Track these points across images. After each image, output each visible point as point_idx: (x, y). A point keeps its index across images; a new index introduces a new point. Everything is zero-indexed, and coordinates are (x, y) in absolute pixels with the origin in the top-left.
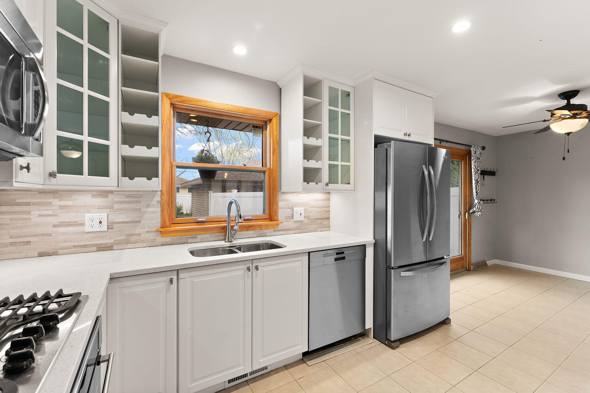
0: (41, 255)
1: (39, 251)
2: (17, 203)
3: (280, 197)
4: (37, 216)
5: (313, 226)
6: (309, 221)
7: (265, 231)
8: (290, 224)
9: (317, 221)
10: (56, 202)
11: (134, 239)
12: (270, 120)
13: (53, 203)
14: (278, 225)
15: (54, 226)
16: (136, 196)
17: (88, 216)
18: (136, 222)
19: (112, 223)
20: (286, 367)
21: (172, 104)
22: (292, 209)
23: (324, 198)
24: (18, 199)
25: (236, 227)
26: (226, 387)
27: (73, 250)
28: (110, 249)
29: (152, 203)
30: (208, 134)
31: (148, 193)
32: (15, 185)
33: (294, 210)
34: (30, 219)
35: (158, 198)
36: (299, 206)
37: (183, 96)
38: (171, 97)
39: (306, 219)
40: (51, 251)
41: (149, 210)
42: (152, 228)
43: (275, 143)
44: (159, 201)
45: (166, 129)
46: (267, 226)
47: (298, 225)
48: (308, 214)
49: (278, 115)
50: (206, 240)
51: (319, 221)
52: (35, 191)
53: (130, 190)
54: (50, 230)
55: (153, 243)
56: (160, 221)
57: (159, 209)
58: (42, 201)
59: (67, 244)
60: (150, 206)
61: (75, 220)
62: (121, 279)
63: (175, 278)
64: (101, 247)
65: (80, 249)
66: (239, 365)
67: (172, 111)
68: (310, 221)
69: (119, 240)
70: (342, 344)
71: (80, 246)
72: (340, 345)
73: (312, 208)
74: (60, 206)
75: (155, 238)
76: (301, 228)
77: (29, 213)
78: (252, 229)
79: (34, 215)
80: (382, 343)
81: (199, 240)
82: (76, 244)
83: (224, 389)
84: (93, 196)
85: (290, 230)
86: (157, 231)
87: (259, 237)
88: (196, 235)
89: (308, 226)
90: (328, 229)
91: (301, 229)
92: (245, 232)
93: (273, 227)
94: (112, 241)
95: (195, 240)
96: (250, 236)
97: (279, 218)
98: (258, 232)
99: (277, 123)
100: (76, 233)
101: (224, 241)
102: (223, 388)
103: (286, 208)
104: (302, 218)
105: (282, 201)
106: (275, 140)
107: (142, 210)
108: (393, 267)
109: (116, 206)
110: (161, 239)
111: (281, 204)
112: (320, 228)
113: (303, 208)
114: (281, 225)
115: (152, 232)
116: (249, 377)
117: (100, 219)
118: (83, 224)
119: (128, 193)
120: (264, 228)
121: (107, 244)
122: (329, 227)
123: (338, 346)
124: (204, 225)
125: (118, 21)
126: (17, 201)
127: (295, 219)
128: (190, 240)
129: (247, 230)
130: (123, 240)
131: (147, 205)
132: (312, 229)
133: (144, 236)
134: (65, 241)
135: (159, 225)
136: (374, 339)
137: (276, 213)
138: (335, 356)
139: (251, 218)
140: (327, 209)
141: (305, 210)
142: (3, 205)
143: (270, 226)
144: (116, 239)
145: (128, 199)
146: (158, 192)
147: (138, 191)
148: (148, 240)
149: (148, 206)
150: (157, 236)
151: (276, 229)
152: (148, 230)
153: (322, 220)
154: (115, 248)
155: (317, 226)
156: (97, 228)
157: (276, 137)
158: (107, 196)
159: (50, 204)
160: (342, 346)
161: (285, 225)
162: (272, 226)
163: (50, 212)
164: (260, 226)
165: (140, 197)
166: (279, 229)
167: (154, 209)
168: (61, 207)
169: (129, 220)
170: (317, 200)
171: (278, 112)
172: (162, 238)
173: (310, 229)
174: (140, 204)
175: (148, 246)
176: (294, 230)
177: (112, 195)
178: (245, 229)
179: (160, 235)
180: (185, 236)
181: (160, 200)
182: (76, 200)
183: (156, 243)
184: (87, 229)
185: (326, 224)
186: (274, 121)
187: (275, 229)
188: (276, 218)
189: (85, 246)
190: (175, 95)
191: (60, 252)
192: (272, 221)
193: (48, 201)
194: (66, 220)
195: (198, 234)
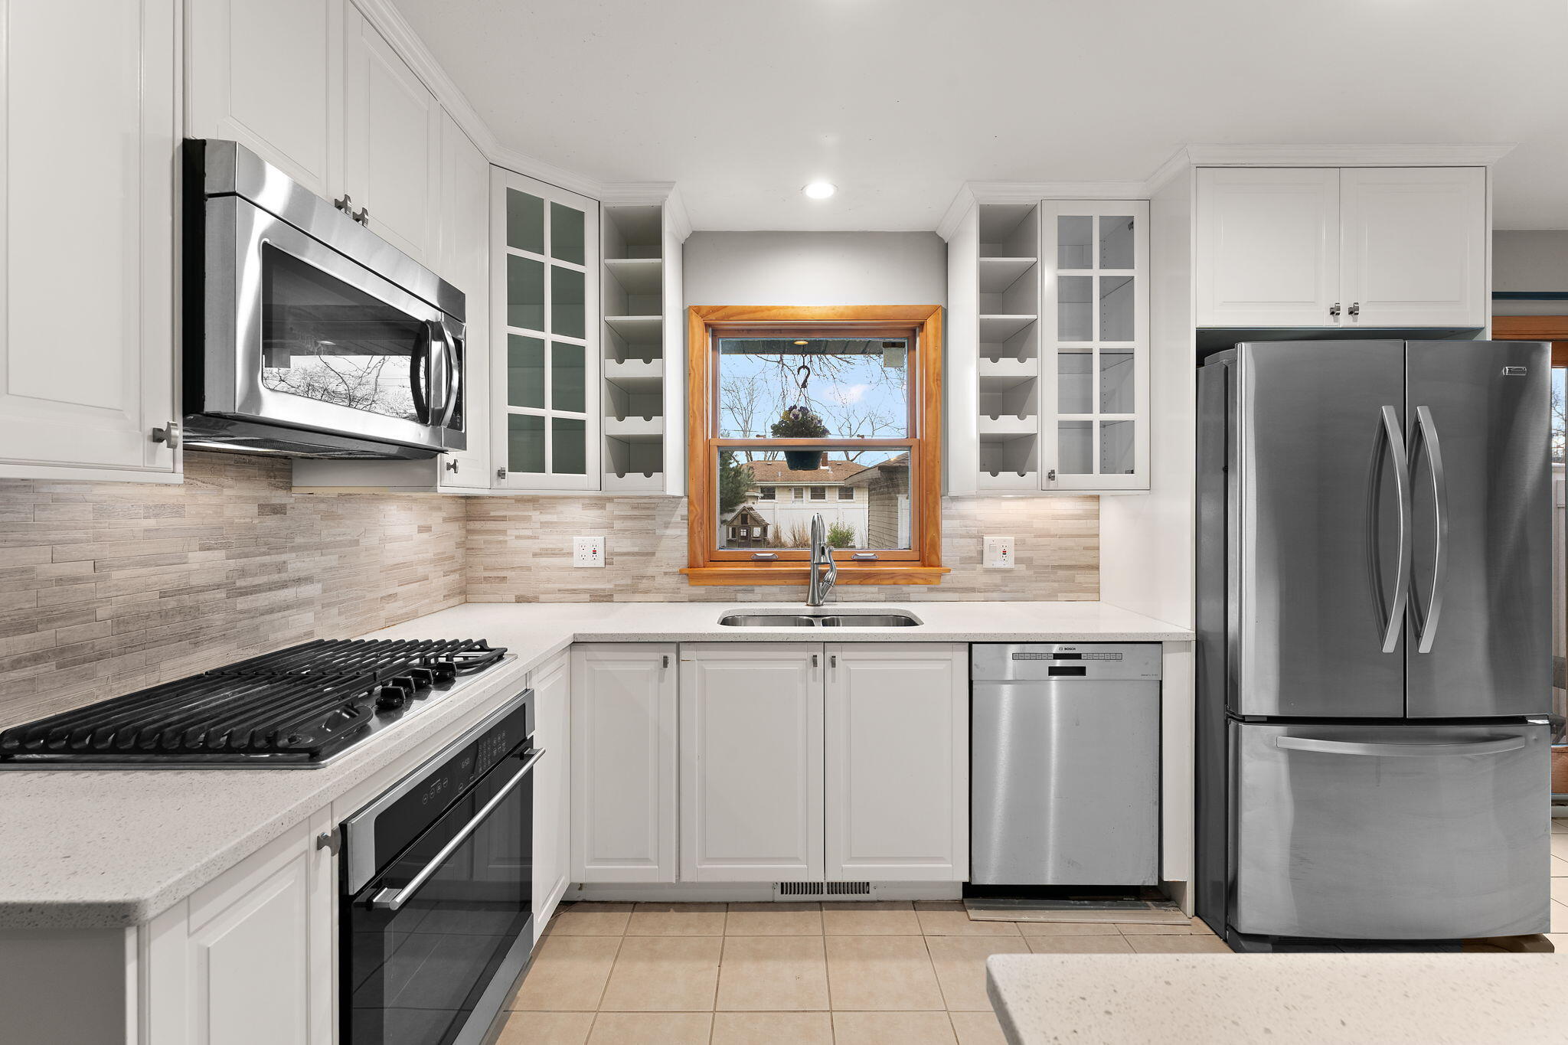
0: (520, 600)
1: (517, 594)
2: (491, 517)
3: (946, 508)
4: (514, 537)
5: (1042, 585)
6: (1031, 573)
7: (906, 589)
8: (975, 576)
9: (1056, 573)
10: (537, 516)
11: (644, 584)
12: (922, 325)
13: (533, 517)
14: (939, 576)
15: (535, 555)
16: (647, 506)
17: (577, 540)
18: (647, 554)
19: (612, 554)
20: (916, 905)
21: (707, 326)
22: (980, 539)
23: (1080, 512)
24: (493, 511)
25: (830, 576)
26: (776, 900)
27: (559, 596)
28: (610, 600)
29: (673, 520)
30: (804, 372)
31: (666, 501)
32: (440, 490)
33: (985, 542)
34: (506, 541)
35: (683, 510)
36: (1000, 533)
37: (726, 307)
38: (704, 312)
39: (1023, 567)
40: (531, 595)
41: (669, 532)
42: (673, 566)
43: (931, 380)
44: (684, 516)
45: (697, 376)
46: (909, 578)
47: (997, 579)
48: (1028, 554)
49: (940, 311)
50: (771, 598)
51: (1061, 573)
52: (511, 498)
53: (638, 495)
54: (530, 561)
55: (675, 595)
56: (686, 554)
57: (685, 532)
58: (520, 513)
59: (549, 586)
60: (671, 525)
61: (560, 546)
62: (591, 646)
63: (672, 657)
64: (596, 596)
65: (568, 596)
66: (795, 859)
67: (710, 340)
68: (1035, 573)
69: (623, 585)
70: (1086, 902)
71: (568, 590)
72: (1078, 903)
73: (1040, 537)
74: (541, 523)
75: (679, 585)
76: (1007, 589)
77: (504, 532)
78: (872, 581)
79: (511, 535)
80: (1217, 934)
81: (759, 597)
82: (562, 586)
83: (773, 902)
84: (585, 507)
85: (973, 590)
86: (681, 573)
87: (890, 601)
88: (751, 585)
89: (1028, 584)
90: (1094, 596)
91: (1004, 592)
92: (857, 588)
93: (926, 580)
94: (611, 586)
95: (750, 596)
96: (869, 597)
97: (944, 559)
98: (889, 589)
99: (937, 329)
100: (563, 568)
101: (805, 604)
102: (771, 900)
103: (962, 537)
104: (1009, 563)
105: (951, 517)
106: (931, 371)
107: (657, 531)
108: (1244, 716)
109: (618, 524)
110: (687, 589)
111: (946, 525)
112: (1066, 592)
113: (1013, 538)
114: (947, 578)
115: (674, 573)
116: (825, 897)
117: (594, 547)
118: (571, 554)
119: (635, 501)
120: (903, 581)
121: (604, 590)
122: (1097, 591)
123: (1072, 902)
124: (769, 567)
125: (599, 202)
126: (492, 514)
127: (988, 564)
128: (740, 596)
129: (860, 584)
130: (627, 585)
131: (665, 524)
132: (1041, 592)
133: (661, 581)
134: (549, 581)
135: (685, 562)
136: (1196, 919)
137: (935, 547)
138: (1050, 920)
139: (874, 558)
140: (1090, 542)
141: (1019, 544)
142: (476, 520)
143: (919, 578)
144: (618, 583)
145: (636, 513)
146: (683, 499)
147: (650, 497)
148: (667, 589)
149: (667, 525)
150: (682, 583)
151: (936, 586)
152: (667, 570)
153: (1073, 572)
154: (616, 597)
155: (1056, 585)
156: (589, 562)
157: (935, 363)
158: (603, 507)
159: (527, 519)
160: (1086, 905)
161: (956, 575)
162: (922, 579)
163: (528, 533)
164: (892, 575)
165: (654, 509)
166: (942, 585)
167: (678, 532)
168: (544, 524)
169: (636, 549)
170: (1056, 518)
171: (940, 302)
172: (690, 588)
173: (1034, 592)
174: (653, 521)
175: (668, 600)
176: (985, 592)
177: (612, 504)
178: (857, 581)
179: (687, 581)
180: (731, 587)
181: (686, 513)
182: (562, 512)
183: (680, 595)
184: (577, 562)
185: (1086, 583)
186: (930, 326)
187: (933, 586)
188: (933, 558)
189: (574, 591)
190: (712, 307)
191: (542, 597)
192: (924, 566)
193: (526, 513)
194: (551, 546)
195: (756, 585)
